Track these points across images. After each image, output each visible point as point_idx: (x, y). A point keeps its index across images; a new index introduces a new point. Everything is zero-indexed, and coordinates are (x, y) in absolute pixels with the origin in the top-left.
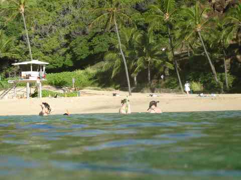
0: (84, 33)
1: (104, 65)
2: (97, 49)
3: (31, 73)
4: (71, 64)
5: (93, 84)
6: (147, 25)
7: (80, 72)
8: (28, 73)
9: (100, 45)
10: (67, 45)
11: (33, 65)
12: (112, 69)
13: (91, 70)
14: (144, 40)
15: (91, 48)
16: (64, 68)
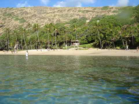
0: (90, 35)
1: (95, 43)
2: (93, 39)
3: (76, 44)
4: (87, 43)
5: (92, 47)
6: (105, 33)
7: (89, 44)
8: (75, 44)
9: (94, 38)
10: (86, 38)
11: (76, 41)
12: (97, 43)
13: (92, 44)
14: (105, 36)
15: (92, 39)
16: (86, 43)
